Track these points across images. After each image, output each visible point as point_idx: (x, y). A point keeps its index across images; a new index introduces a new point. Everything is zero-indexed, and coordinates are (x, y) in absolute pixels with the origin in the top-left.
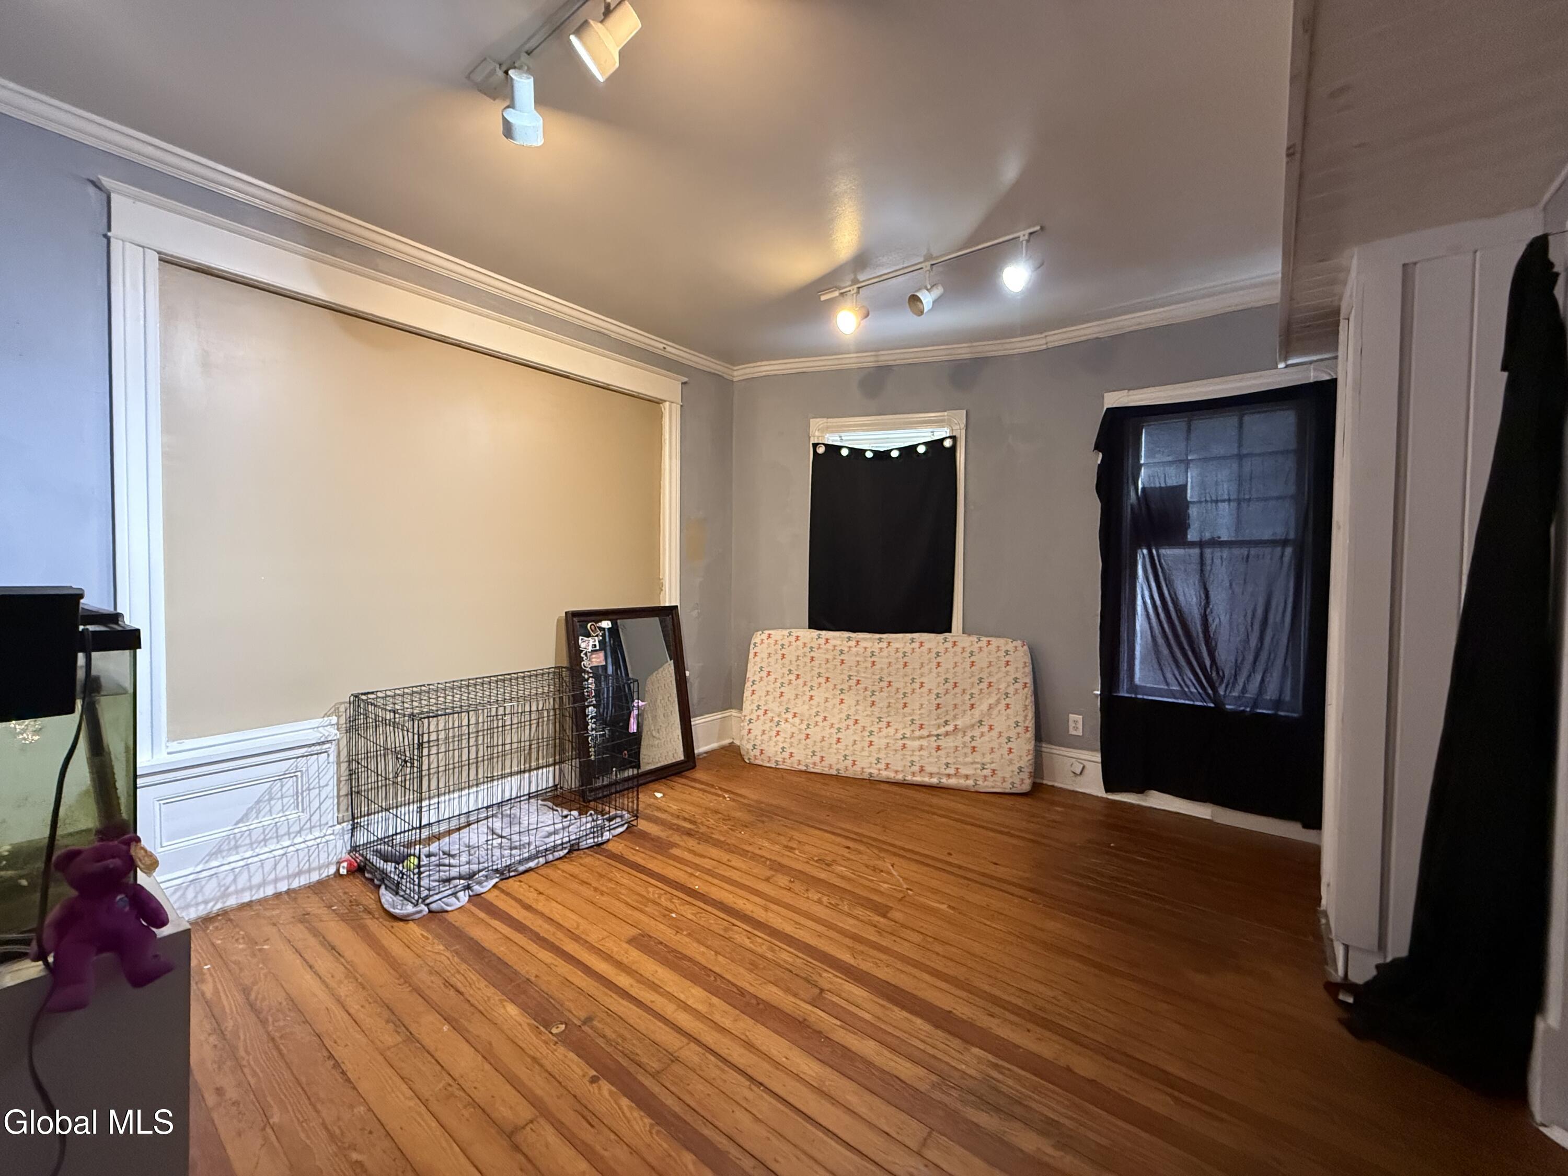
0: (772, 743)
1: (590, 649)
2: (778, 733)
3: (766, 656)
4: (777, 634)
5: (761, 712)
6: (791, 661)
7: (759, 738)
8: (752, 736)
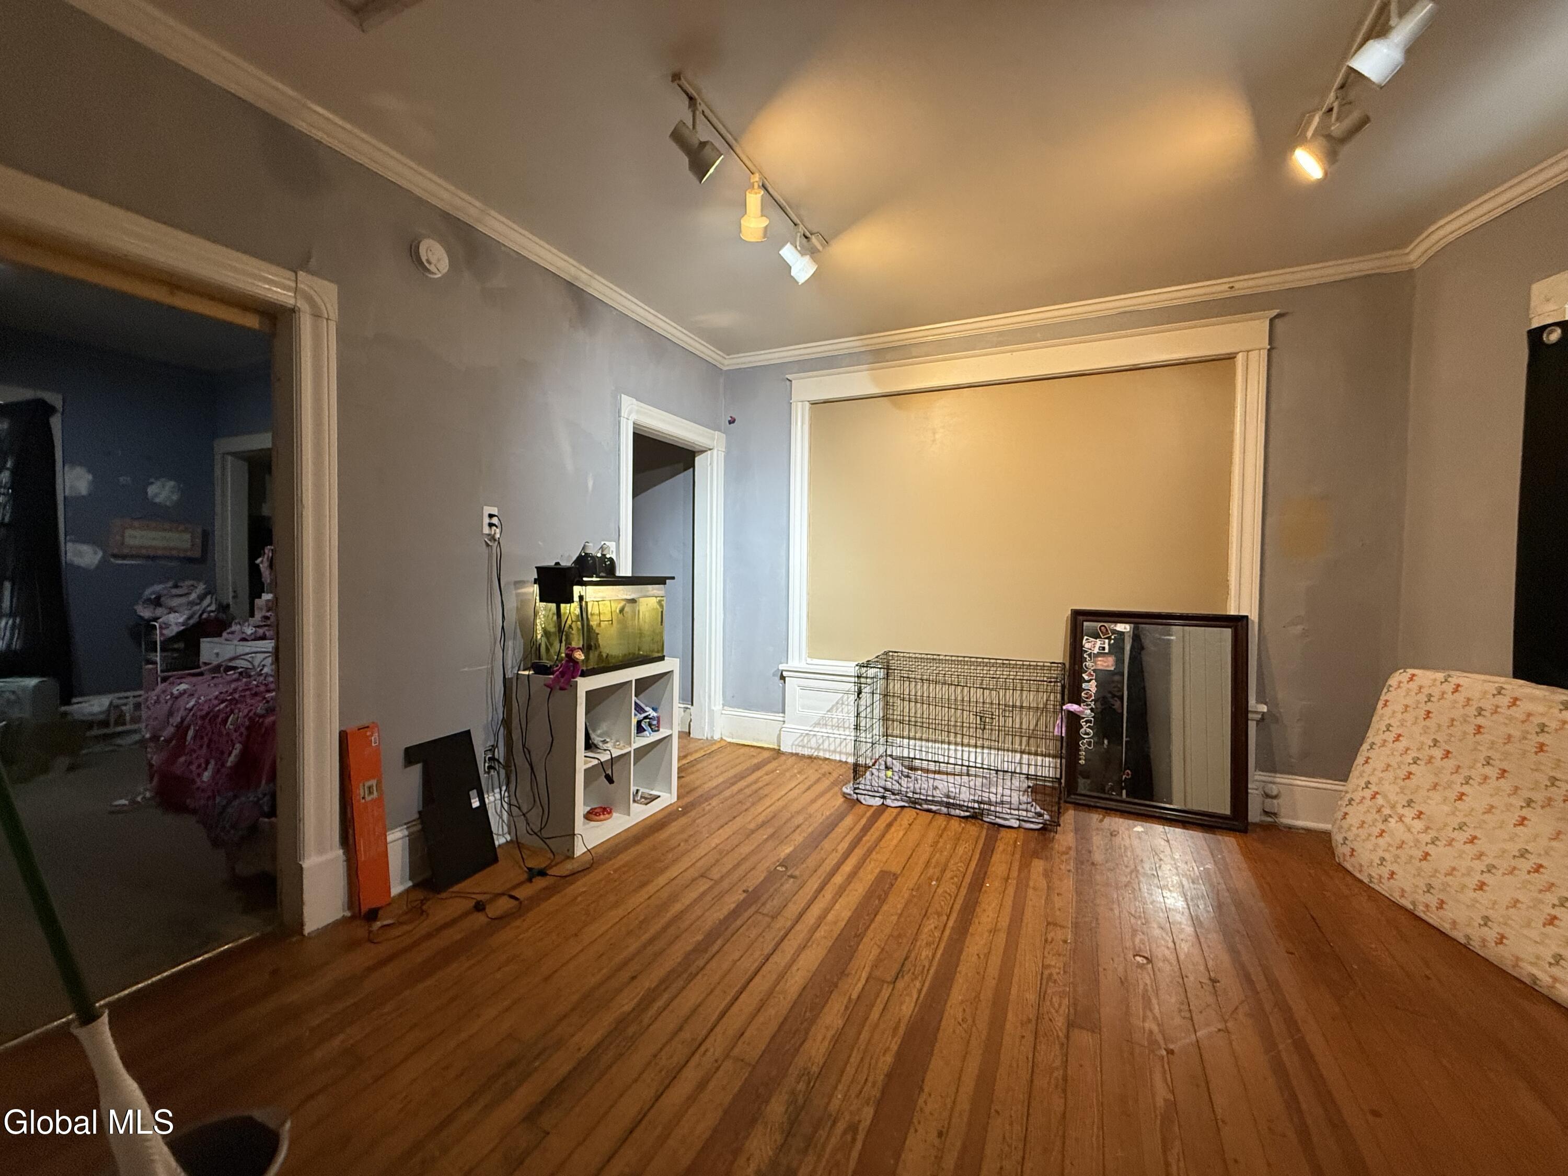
0: (1369, 845)
1: (1096, 650)
2: (1381, 834)
3: (1400, 708)
4: (1425, 677)
5: (1368, 793)
6: (1439, 726)
7: (1354, 829)
8: (1345, 824)
